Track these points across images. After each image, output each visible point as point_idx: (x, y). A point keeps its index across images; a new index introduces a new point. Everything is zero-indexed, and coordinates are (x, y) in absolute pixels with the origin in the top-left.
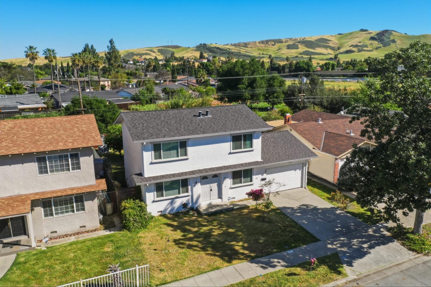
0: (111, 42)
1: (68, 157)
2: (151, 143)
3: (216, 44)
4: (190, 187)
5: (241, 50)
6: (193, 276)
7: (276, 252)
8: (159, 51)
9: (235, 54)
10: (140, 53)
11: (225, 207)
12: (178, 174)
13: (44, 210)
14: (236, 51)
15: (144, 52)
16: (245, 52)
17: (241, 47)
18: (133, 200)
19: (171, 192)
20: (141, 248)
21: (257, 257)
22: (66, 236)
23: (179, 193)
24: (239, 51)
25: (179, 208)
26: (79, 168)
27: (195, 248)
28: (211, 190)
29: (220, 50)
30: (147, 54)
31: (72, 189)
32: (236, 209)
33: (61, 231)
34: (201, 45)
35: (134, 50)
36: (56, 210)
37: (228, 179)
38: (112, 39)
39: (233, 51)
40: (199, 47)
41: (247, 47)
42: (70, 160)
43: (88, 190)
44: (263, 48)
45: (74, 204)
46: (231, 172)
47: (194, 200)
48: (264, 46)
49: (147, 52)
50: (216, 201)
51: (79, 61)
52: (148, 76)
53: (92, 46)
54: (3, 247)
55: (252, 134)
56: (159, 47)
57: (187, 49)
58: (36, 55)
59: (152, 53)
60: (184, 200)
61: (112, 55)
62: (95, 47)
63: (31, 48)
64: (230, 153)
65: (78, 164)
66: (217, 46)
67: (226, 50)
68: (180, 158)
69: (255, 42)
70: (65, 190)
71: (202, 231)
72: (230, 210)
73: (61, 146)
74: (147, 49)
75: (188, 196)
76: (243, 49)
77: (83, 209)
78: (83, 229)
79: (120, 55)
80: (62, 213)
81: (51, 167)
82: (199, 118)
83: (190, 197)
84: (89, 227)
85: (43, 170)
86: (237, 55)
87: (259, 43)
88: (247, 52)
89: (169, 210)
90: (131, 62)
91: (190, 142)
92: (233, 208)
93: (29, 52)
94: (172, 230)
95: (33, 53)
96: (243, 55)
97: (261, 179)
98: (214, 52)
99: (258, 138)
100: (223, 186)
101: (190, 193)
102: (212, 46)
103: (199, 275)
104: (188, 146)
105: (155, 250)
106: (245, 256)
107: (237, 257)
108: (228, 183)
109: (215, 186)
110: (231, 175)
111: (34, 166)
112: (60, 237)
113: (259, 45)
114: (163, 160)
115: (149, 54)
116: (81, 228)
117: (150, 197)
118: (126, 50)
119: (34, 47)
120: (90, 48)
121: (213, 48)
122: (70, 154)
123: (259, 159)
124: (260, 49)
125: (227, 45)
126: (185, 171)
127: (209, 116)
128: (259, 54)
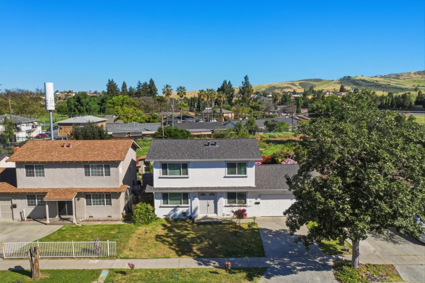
0: (246, 78)
1: (103, 166)
2: (160, 162)
3: (362, 76)
4: (189, 200)
5: (391, 81)
6: (148, 258)
7: (221, 257)
8: (301, 84)
9: (383, 86)
10: (282, 86)
11: (216, 220)
12: (179, 188)
13: (86, 201)
14: (385, 83)
15: (286, 86)
16: (396, 84)
17: (392, 79)
18: (146, 204)
19: (175, 202)
20: (132, 235)
21: (203, 257)
22: (98, 220)
23: (181, 204)
24: (388, 83)
25: (180, 215)
26: (109, 175)
27: (166, 243)
28: (208, 205)
29: (366, 82)
30: (287, 87)
31: (103, 189)
32: (224, 223)
33: (96, 217)
34: (345, 78)
35: (276, 84)
36: (94, 202)
37: (223, 198)
38: (247, 76)
39: (381, 83)
40: (343, 80)
41: (400, 79)
42: (104, 168)
43: (113, 191)
44: (420, 79)
45: (105, 200)
46: (226, 192)
47: (193, 212)
48: (421, 77)
49: (288, 85)
50: (212, 215)
51: (204, 96)
52: (278, 109)
53: (229, 82)
54: (60, 220)
55: (246, 163)
56: (301, 80)
57: (330, 82)
58: (170, 91)
59: (293, 86)
60: (185, 210)
61: (246, 89)
62: (232, 83)
63: (167, 86)
64: (225, 177)
65: (109, 172)
66: (363, 78)
67: (373, 82)
68: (182, 176)
69: (410, 73)
70: (99, 189)
71: (182, 233)
72: (218, 223)
73: (99, 159)
74: (288, 83)
75: (188, 207)
76: (393, 81)
77: (111, 204)
78: (110, 218)
79: (253, 90)
80: (97, 204)
81: (92, 172)
82: (214, 146)
83: (190, 208)
84: (114, 217)
85: (87, 174)
86: (386, 87)
87: (415, 74)
88: (398, 84)
89: (172, 215)
90: (270, 96)
91: (190, 165)
92: (222, 222)
93: (165, 89)
94: (163, 229)
95: (168, 90)
96: (393, 88)
97: (255, 202)
98: (358, 85)
99: (252, 167)
100: (218, 203)
101: (189, 205)
102: (357, 78)
103: (152, 258)
104: (189, 168)
105: (139, 238)
106: (195, 254)
107: (189, 254)
108: (223, 201)
109: (211, 202)
110: (226, 195)
111: (82, 170)
112: (94, 221)
113: (414, 76)
114: (168, 176)
115: (290, 88)
116: (109, 218)
117: (158, 202)
118: (269, 84)
119: (169, 86)
120: (228, 84)
121: (358, 80)
122: (104, 165)
123: (253, 185)
124: (415, 81)
125: (376, 77)
126: (185, 187)
127: (217, 146)
128: (414, 86)
